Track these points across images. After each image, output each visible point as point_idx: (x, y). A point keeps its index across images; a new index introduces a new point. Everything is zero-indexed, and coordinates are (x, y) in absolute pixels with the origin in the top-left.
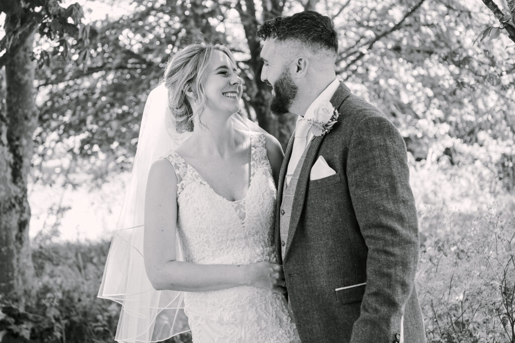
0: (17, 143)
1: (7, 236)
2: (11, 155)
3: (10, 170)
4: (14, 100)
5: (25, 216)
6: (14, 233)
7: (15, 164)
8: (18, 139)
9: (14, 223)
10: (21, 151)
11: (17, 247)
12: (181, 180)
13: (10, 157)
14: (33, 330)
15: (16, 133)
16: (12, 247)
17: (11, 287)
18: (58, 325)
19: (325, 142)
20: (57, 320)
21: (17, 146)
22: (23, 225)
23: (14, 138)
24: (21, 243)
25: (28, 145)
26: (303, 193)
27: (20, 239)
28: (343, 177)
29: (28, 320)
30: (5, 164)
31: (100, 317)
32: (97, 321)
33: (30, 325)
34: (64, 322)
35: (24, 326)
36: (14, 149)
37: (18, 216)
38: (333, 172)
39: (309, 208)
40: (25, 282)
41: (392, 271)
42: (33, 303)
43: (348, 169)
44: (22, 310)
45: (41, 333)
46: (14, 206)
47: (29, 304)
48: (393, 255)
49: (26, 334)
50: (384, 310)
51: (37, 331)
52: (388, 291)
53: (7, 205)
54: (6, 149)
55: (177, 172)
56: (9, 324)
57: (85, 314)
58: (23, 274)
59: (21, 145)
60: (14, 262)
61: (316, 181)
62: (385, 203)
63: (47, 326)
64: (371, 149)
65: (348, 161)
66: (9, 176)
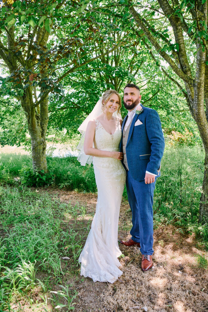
0: (43, 126)
1: (39, 152)
2: (41, 129)
3: (41, 133)
4: (42, 114)
5: (45, 146)
6: (42, 151)
7: (42, 132)
8: (43, 125)
9: (42, 148)
10: (44, 128)
11: (42, 155)
12: (97, 126)
13: (41, 130)
14: (46, 178)
15: (43, 123)
16: (41, 155)
17: (40, 166)
18: (53, 177)
19: (139, 116)
20: (53, 176)
21: (43, 127)
22: (44, 149)
23: (42, 124)
24: (43, 154)
25: (46, 126)
26: (132, 129)
27: (43, 153)
28: (145, 125)
29: (45, 175)
30: (39, 131)
31: (65, 175)
32: (64, 176)
33: (46, 177)
34: (55, 176)
35: (44, 177)
36: (42, 128)
37: (43, 146)
38: (142, 124)
39: (134, 134)
40: (44, 165)
41: (159, 149)
42: (46, 171)
43: (146, 123)
44: (43, 172)
45: (48, 179)
46: (42, 143)
47: (45, 171)
48: (159, 145)
49: (44, 179)
50: (157, 159)
51: (47, 178)
52: (158, 154)
53: (40, 143)
54: (40, 127)
55: (96, 124)
56: (39, 176)
57: (60, 175)
58: (44, 163)
59: (44, 127)
60: (41, 159)
61: (137, 126)
62: (157, 131)
63: (50, 177)
64: (153, 118)
65: (146, 121)
66: (40, 135)
